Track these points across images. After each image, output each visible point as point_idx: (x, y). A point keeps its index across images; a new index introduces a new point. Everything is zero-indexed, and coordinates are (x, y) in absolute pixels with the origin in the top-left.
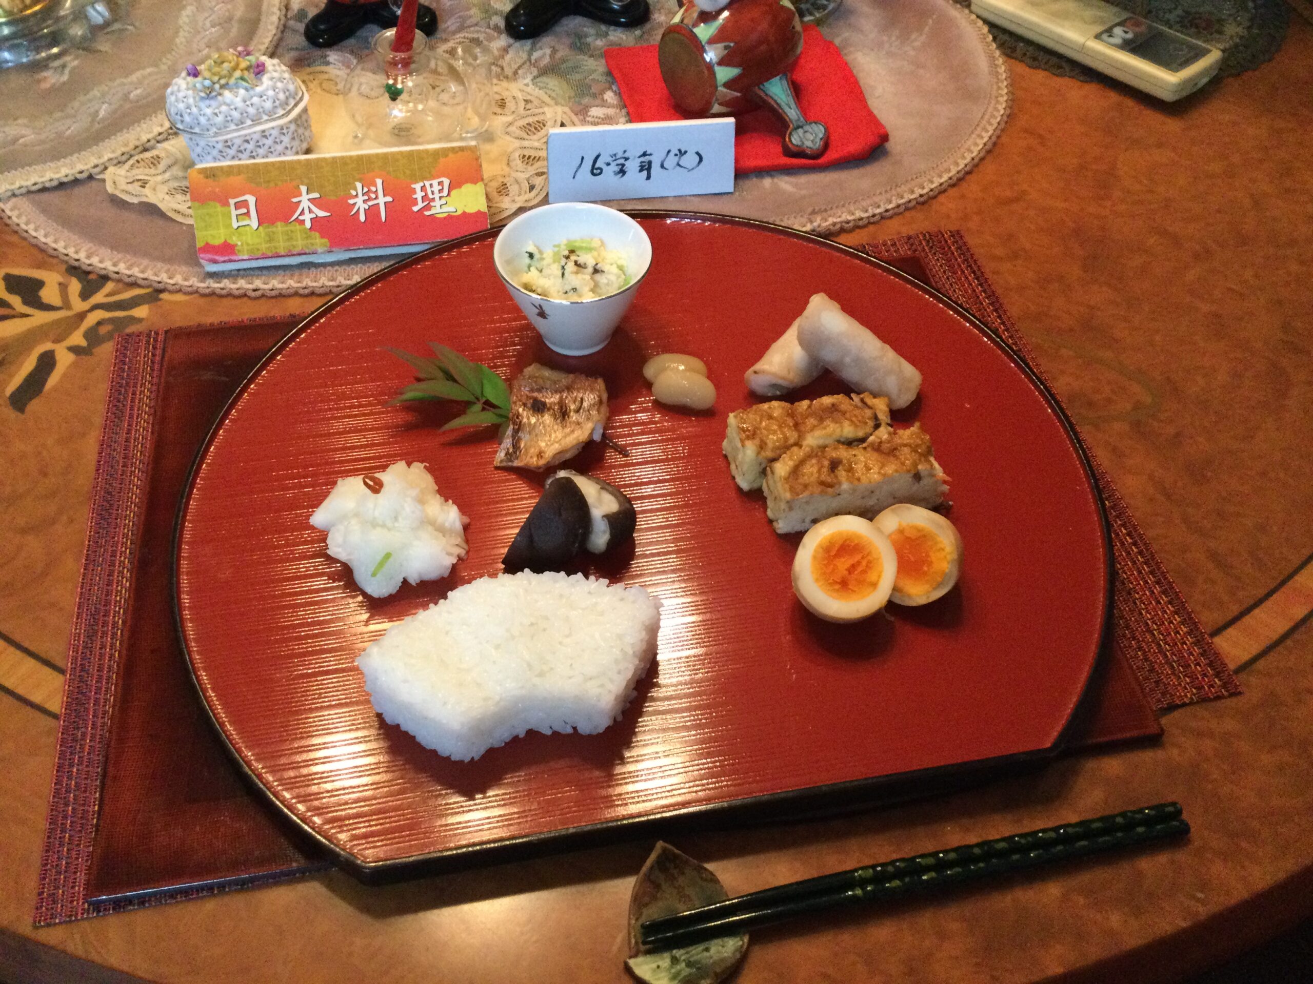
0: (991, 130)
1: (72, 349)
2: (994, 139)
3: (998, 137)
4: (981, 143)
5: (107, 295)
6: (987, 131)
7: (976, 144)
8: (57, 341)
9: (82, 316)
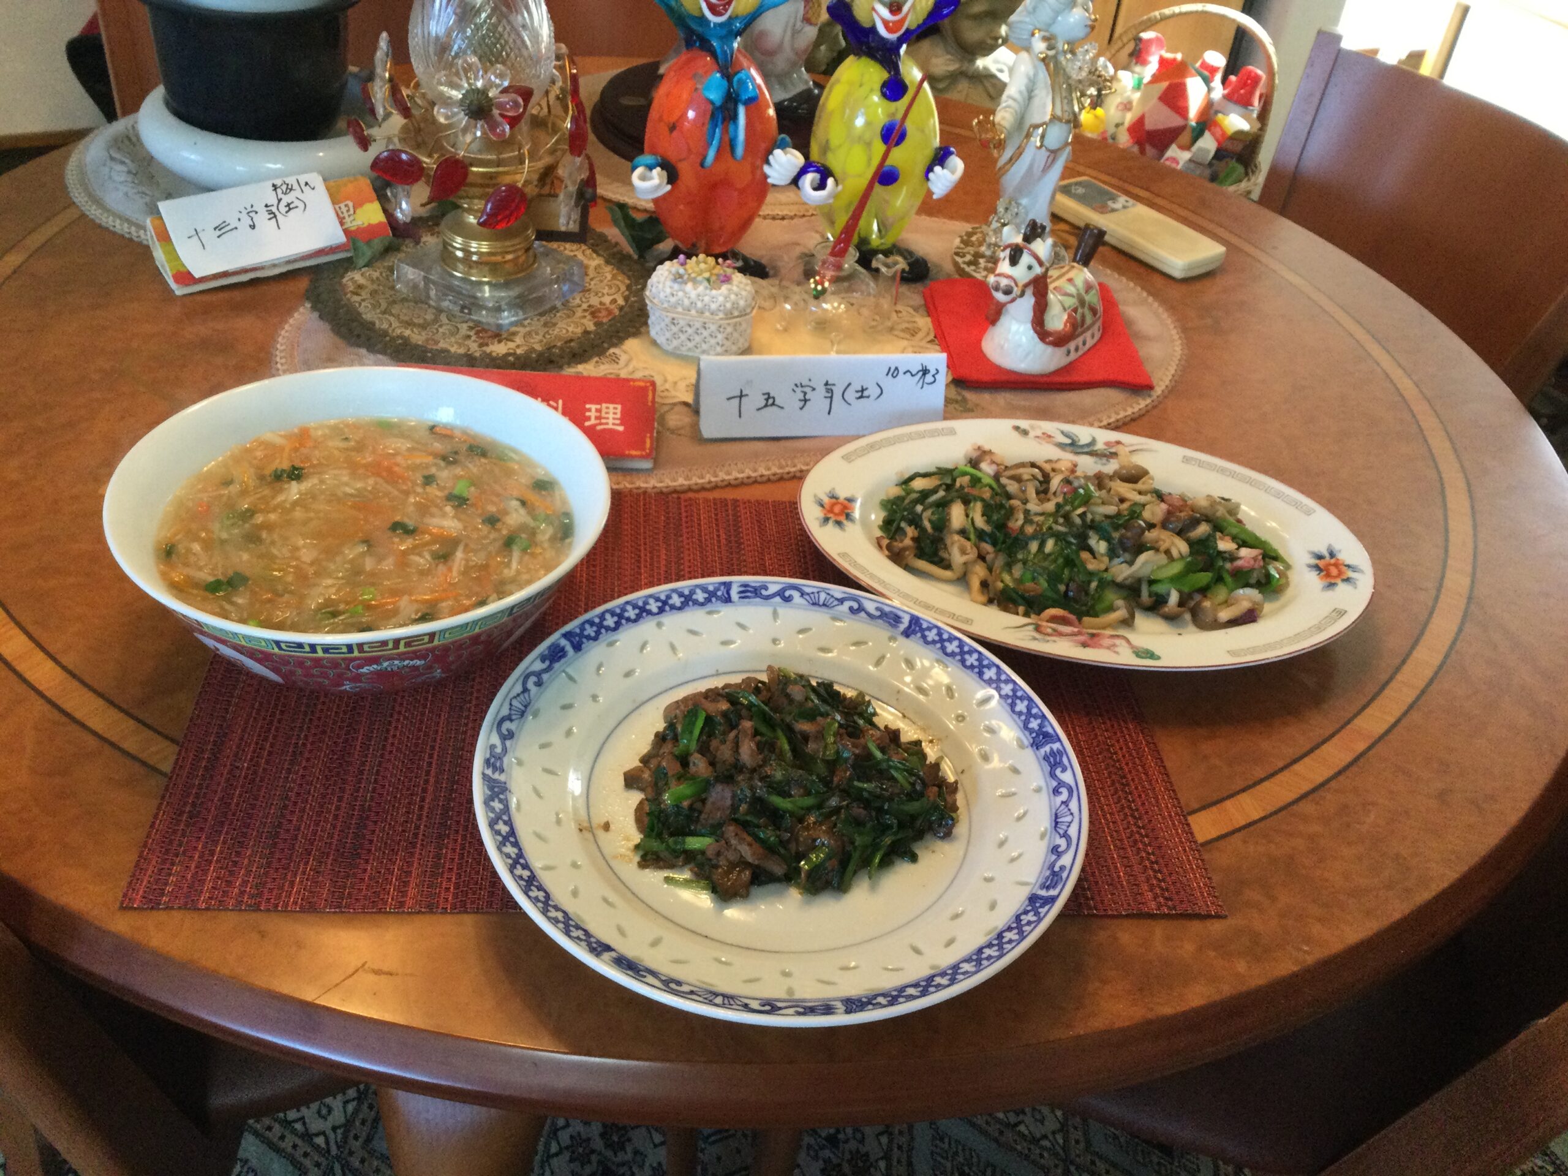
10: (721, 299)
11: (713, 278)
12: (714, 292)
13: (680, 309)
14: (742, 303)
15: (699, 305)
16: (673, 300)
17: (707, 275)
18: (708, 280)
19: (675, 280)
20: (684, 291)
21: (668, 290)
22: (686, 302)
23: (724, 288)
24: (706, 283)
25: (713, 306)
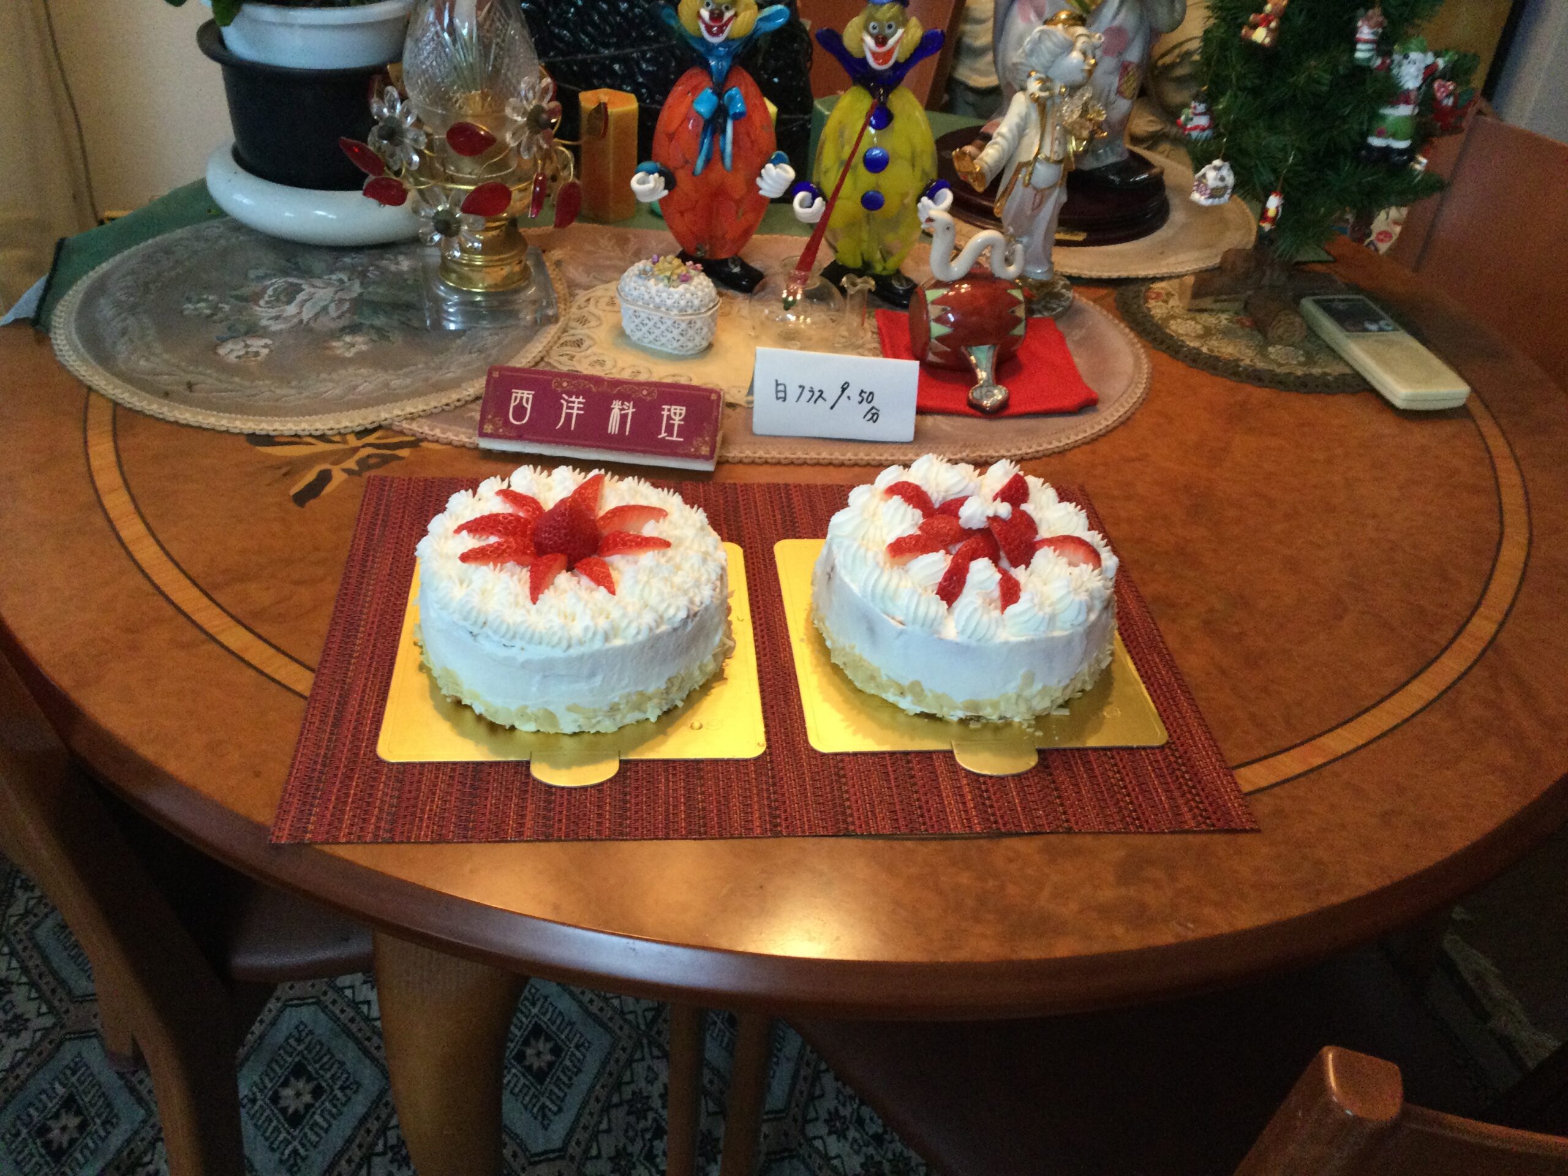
0: (1127, 407)
1: (345, 470)
2: (1129, 414)
3: (1133, 414)
4: (1116, 415)
5: (378, 438)
6: (1123, 406)
7: (1112, 415)
8: (335, 463)
9: (355, 450)
10: (676, 296)
11: (675, 277)
12: (672, 289)
13: (640, 303)
14: (696, 302)
15: (657, 300)
16: (635, 293)
17: (668, 274)
18: (669, 279)
19: (639, 276)
20: (646, 287)
21: (633, 284)
22: (647, 297)
23: (682, 288)
24: (666, 281)
25: (669, 302)
